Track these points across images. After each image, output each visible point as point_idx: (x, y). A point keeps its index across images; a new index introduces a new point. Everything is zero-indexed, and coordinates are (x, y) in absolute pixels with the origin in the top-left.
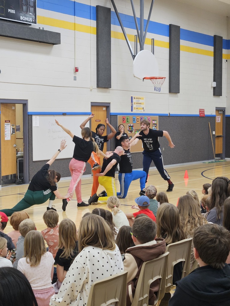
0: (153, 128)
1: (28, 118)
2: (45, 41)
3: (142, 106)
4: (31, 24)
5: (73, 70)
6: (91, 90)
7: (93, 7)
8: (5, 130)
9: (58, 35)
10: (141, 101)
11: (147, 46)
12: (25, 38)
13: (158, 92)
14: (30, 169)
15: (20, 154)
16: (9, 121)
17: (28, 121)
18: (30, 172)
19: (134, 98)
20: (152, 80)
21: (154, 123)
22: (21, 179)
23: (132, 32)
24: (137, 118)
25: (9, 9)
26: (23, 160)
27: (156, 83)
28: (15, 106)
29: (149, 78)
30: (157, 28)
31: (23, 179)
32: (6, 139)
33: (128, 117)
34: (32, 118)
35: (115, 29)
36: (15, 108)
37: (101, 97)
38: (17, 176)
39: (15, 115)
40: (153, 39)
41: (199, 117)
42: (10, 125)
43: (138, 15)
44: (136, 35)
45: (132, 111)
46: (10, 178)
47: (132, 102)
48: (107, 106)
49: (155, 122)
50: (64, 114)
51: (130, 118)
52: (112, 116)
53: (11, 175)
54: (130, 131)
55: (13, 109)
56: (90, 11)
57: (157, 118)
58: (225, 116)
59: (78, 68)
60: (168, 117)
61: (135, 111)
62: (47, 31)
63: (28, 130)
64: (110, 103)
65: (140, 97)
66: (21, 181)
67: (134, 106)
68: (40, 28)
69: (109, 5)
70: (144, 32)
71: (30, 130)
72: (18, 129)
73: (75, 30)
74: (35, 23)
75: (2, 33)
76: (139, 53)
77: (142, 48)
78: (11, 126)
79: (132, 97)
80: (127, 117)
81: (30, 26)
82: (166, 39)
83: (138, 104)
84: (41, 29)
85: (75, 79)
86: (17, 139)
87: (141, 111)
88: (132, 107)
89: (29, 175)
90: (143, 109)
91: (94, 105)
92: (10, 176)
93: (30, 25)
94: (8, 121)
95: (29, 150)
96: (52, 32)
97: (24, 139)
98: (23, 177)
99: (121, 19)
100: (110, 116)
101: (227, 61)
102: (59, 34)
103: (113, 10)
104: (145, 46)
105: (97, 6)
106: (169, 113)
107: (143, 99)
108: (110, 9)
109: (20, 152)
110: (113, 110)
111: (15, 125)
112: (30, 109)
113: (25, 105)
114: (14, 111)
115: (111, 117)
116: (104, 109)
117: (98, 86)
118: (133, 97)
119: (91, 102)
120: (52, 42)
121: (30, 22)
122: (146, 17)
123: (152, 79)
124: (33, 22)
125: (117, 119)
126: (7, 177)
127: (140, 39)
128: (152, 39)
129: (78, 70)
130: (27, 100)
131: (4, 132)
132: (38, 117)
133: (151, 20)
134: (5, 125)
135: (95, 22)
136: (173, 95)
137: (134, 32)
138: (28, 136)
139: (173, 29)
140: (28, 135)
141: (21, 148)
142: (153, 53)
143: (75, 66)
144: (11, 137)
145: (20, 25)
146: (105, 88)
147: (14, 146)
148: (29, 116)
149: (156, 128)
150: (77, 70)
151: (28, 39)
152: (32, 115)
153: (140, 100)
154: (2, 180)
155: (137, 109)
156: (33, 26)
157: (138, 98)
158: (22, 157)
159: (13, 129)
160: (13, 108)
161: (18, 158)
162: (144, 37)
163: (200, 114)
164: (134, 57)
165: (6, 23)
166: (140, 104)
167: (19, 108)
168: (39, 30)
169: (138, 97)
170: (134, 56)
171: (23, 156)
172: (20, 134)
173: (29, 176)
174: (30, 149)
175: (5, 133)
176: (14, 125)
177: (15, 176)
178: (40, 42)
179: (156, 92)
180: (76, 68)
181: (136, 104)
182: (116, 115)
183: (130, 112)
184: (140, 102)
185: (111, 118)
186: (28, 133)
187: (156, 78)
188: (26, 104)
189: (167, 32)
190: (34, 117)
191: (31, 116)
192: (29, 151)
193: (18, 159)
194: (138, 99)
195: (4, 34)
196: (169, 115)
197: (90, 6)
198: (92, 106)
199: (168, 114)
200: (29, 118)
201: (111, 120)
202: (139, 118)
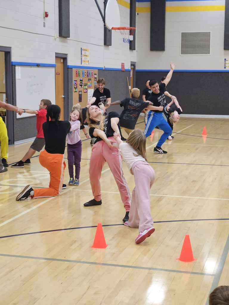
0: (94, 82)
3: (88, 58)
5: (42, 15)
6: (55, 39)
17: (12, 72)
20: (121, 30)
29: (118, 28)
33: (79, 71)
34: (15, 69)
37: (62, 47)
41: (121, 71)
45: (81, 64)
47: (81, 54)
48: (65, 58)
49: (96, 76)
50: (38, 65)
51: (81, 71)
52: (69, 69)
54: (80, 85)
57: (96, 71)
58: (136, 71)
59: (48, 13)
60: (104, 71)
61: (84, 65)
63: (12, 82)
64: (66, 55)
67: (83, 58)
79: (81, 48)
85: (44, 25)
87: (87, 64)
88: (81, 58)
90: (88, 62)
97: (6, 93)
100: (67, 69)
101: (138, 14)
106: (105, 67)
110: (70, 63)
112: (14, 58)
113: (7, 53)
116: (62, 61)
117: (60, 35)
119: (56, 53)
125: (72, 72)
129: (48, 15)
130: (11, 48)
136: (106, 47)
138: (12, 90)
143: (44, 10)
152: (15, 66)
153: (87, 52)
155: (85, 61)
163: (122, 68)
166: (86, 56)
169: (85, 49)
180: (46, 13)
182: (71, 68)
184: (86, 54)
185: (68, 71)
186: (12, 86)
188: (9, 52)
190: (17, 68)
191: (14, 66)
194: (85, 51)
198: (56, 57)
199: (103, 68)
200: (13, 68)
201: (69, 73)
202: (86, 71)
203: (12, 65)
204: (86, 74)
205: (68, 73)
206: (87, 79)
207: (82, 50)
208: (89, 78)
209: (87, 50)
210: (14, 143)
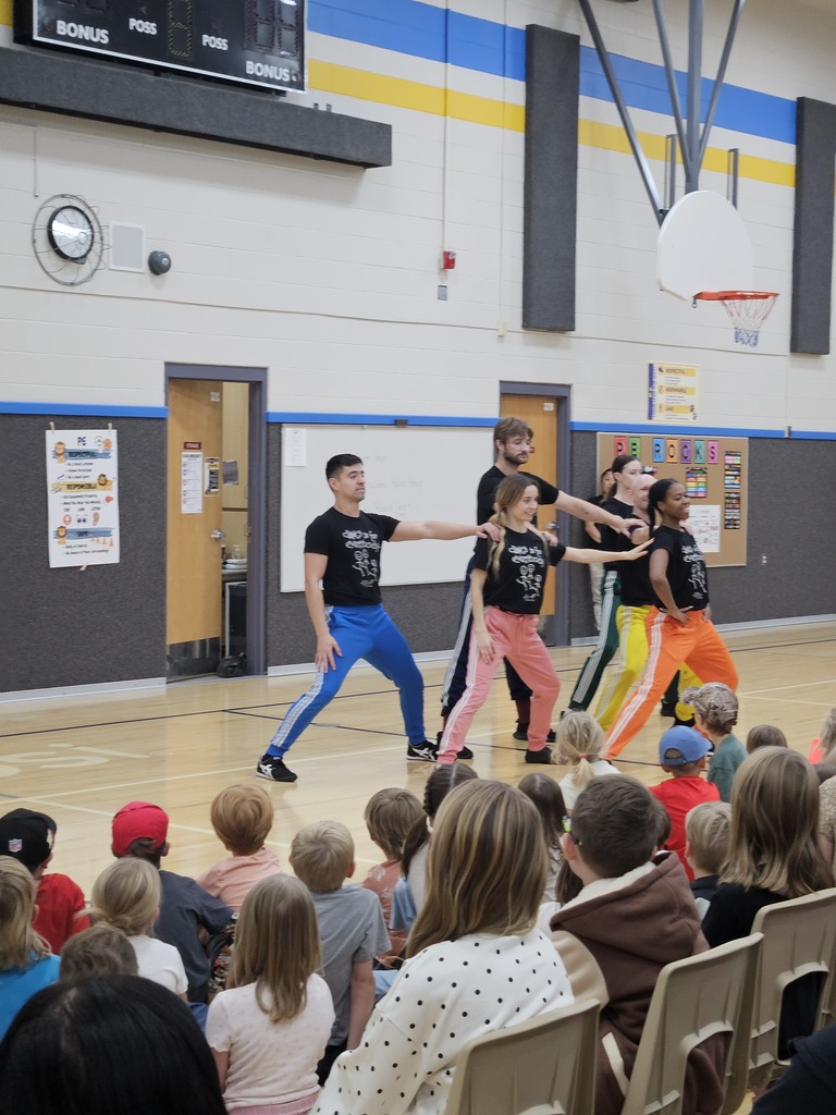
0: (727, 482)
1: (268, 433)
2: (335, 153)
3: (689, 400)
4: (284, 92)
5: (436, 261)
6: (501, 336)
7: (516, 30)
8: (184, 478)
9: (383, 132)
10: (683, 382)
11: (712, 176)
12: (263, 142)
13: (747, 348)
14: (271, 622)
15: (234, 566)
16: (200, 444)
17: (268, 444)
18: (270, 632)
19: (660, 370)
20: (726, 302)
21: (730, 465)
22: (238, 658)
23: (656, 126)
24: (670, 442)
25: (205, 36)
26: (244, 589)
27: (743, 313)
28: (220, 390)
29: (717, 294)
30: (749, 111)
31: (244, 657)
32: (186, 509)
33: (637, 441)
34: (280, 434)
35: (594, 111)
36: (221, 397)
37: (537, 361)
38: (224, 647)
39: (220, 424)
40: (735, 151)
42: (200, 460)
43: (680, 63)
44: (671, 136)
45: (650, 417)
46: (197, 654)
47: (651, 383)
48: (560, 398)
49: (736, 460)
50: (400, 422)
51: (643, 442)
52: (575, 435)
53: (203, 642)
55: (213, 399)
56: (501, 47)
57: (743, 444)
59: (454, 254)
60: (783, 442)
61: (660, 419)
62: (341, 115)
63: (267, 477)
64: (568, 387)
65: (679, 367)
66: (235, 664)
67: (660, 399)
68: (316, 105)
69: (574, 25)
70: (702, 126)
71: (271, 478)
72: (231, 476)
73: (445, 115)
74: (300, 85)
75: (179, 123)
76: (683, 200)
77: (691, 185)
78: (207, 464)
79: (651, 366)
80: (634, 440)
81: (282, 99)
82: (785, 153)
83: (672, 394)
84: (322, 108)
85: (443, 293)
86: (225, 509)
87: (686, 420)
88: (651, 400)
89: (266, 642)
90: (692, 410)
91: (511, 392)
92: (197, 645)
93: (282, 93)
94: (193, 446)
95: (267, 552)
96: (362, 120)
97: (250, 510)
98: (244, 651)
99: (619, 75)
100: (569, 436)
102: (385, 130)
103: (587, 41)
104: (704, 176)
105: (531, 29)
106: (789, 427)
107: (691, 373)
108: (576, 39)
109: (236, 557)
110: (580, 413)
111: (221, 456)
112: (276, 403)
113: (256, 385)
114: (218, 406)
115: (572, 438)
116: (550, 407)
117: (528, 324)
118: (656, 367)
119: (501, 382)
120: (362, 159)
121: (280, 83)
122: (709, 70)
123: (726, 298)
124: (291, 84)
125: (595, 444)
126: (186, 647)
127: (688, 151)
128: (731, 151)
129: (453, 261)
130: (265, 370)
131: (178, 484)
132: (303, 431)
133: (727, 80)
134: (184, 460)
135: (521, 86)
136: (805, 361)
137: (666, 125)
138: (267, 501)
139: (808, 116)
140: (267, 497)
141: (240, 546)
142: (735, 203)
143: (443, 247)
144: (206, 502)
145: (244, 95)
146: (552, 330)
147: (213, 536)
148: (272, 427)
149: (737, 482)
150: (449, 262)
151: (274, 144)
152: (280, 424)
153: (681, 377)
154: (170, 659)
155: (669, 409)
156: (295, 97)
157: (673, 371)
158: (242, 576)
159: (211, 473)
160: (214, 397)
161: (226, 579)
162: (702, 141)
164: (661, 215)
165: (192, 84)
166: (682, 390)
167: (235, 397)
168: (313, 113)
169: (672, 367)
170: (661, 211)
171: (245, 574)
172: (236, 494)
173: (266, 648)
174: (270, 548)
175: (184, 488)
176: (217, 460)
177: (215, 645)
178: (318, 157)
179: (739, 347)
180: (446, 254)
181: (666, 394)
182: (590, 432)
183: (642, 420)
184: (680, 385)
185: (572, 442)
186: (267, 488)
187: (743, 297)
188: (260, 383)
189: (789, 126)
190: (288, 432)
191: (277, 427)
192: (267, 556)
193: (228, 584)
194: (672, 375)
195: (186, 127)
196: (790, 433)
197: (505, 27)
198: (504, 395)
199: (783, 432)
200: (272, 433)
201: (575, 448)
202: (675, 443)
203: (268, 423)
204: (675, 451)
205: (572, 447)
206: (683, 468)
207: (656, 371)
208: (692, 466)
209: (683, 372)
210: (265, 672)
